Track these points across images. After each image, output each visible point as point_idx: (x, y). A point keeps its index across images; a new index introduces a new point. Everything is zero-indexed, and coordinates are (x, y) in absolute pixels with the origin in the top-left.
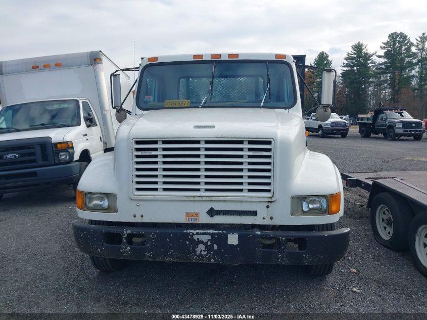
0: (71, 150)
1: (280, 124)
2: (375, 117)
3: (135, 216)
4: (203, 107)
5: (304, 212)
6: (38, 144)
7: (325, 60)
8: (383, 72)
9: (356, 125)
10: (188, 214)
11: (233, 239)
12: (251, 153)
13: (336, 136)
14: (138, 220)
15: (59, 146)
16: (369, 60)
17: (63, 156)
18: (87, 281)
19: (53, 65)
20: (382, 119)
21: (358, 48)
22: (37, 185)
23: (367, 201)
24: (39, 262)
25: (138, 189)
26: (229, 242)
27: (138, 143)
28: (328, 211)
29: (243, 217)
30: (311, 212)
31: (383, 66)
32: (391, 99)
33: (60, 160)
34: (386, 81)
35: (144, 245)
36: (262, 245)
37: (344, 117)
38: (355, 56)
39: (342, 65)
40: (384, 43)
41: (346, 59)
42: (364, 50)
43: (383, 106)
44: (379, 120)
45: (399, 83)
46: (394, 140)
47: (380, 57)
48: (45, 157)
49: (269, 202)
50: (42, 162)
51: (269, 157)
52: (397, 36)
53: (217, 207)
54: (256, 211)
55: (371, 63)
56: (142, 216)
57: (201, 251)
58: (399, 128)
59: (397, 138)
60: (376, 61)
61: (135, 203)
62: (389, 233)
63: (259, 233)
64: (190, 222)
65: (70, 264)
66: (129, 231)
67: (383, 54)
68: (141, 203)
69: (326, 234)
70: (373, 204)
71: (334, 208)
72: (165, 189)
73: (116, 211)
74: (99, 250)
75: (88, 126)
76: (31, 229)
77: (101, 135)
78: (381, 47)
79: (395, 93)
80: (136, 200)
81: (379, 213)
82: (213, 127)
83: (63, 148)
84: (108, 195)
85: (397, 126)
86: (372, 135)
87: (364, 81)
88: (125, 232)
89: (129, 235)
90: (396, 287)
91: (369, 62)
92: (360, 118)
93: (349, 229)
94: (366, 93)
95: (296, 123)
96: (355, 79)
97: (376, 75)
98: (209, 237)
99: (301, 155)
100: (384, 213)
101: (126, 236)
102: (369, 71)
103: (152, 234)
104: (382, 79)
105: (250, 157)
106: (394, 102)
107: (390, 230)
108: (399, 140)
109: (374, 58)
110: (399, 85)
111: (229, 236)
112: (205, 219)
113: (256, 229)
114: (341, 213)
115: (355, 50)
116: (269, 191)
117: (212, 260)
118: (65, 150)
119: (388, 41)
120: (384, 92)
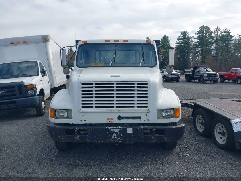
0: (35, 89)
1: (151, 75)
2: (194, 71)
3: (81, 121)
4: (111, 66)
5: (163, 117)
6: (17, 86)
7: (166, 40)
8: (197, 47)
9: (183, 75)
10: (108, 119)
11: (130, 131)
12: (138, 89)
13: (173, 81)
14: (83, 122)
15: (28, 87)
16: (190, 40)
17: (30, 92)
18: (53, 156)
19: (22, 42)
20: (197, 72)
21: (184, 33)
22: (16, 108)
23: (191, 114)
24: (24, 148)
25: (83, 107)
26: (128, 132)
27: (83, 84)
28: (174, 116)
29: (135, 120)
30: (167, 117)
31: (197, 44)
32: (201, 61)
33: (28, 94)
34: (198, 52)
35: (86, 135)
36: (143, 133)
37: (177, 71)
38: (183, 38)
39: (176, 43)
40: (197, 31)
41: (177, 39)
42: (187, 35)
43: (197, 65)
44: (195, 73)
45: (205, 53)
46: (203, 83)
47: (195, 39)
48: (20, 93)
49: (147, 112)
50: (19, 96)
51: (147, 91)
52: (204, 28)
53: (122, 115)
54: (141, 117)
55: (191, 42)
56: (85, 120)
57: (115, 137)
58: (206, 77)
59: (205, 82)
60: (193, 41)
61: (81, 114)
62: (202, 129)
63: (142, 127)
64: (109, 123)
65: (42, 148)
66: (79, 128)
67: (197, 37)
68: (84, 114)
69: (174, 127)
70: (194, 114)
71: (177, 115)
72: (96, 107)
73: (72, 118)
74: (63, 138)
75: (43, 76)
76: (15, 132)
77: (49, 81)
78: (196, 33)
79: (204, 58)
80: (82, 112)
81: (198, 119)
82: (120, 76)
83: (30, 88)
84: (67, 110)
85: (205, 76)
86: (192, 81)
87: (187, 52)
88: (76, 128)
89: (78, 130)
90: (206, 153)
91: (190, 41)
92: (186, 71)
93: (184, 125)
94: (188, 58)
95: (158, 74)
96: (183, 50)
97: (194, 48)
98: (119, 130)
99: (161, 90)
100: (200, 119)
101: (77, 130)
102: (190, 46)
103: (90, 129)
104: (197, 50)
105: (138, 90)
106: (203, 63)
107: (203, 127)
108: (206, 83)
109: (192, 39)
110: (205, 54)
111: (128, 129)
112: (116, 121)
113: (141, 126)
114: (180, 117)
115: (182, 35)
116: (147, 107)
117: (120, 141)
118: (32, 89)
119: (199, 30)
120: (198, 57)
